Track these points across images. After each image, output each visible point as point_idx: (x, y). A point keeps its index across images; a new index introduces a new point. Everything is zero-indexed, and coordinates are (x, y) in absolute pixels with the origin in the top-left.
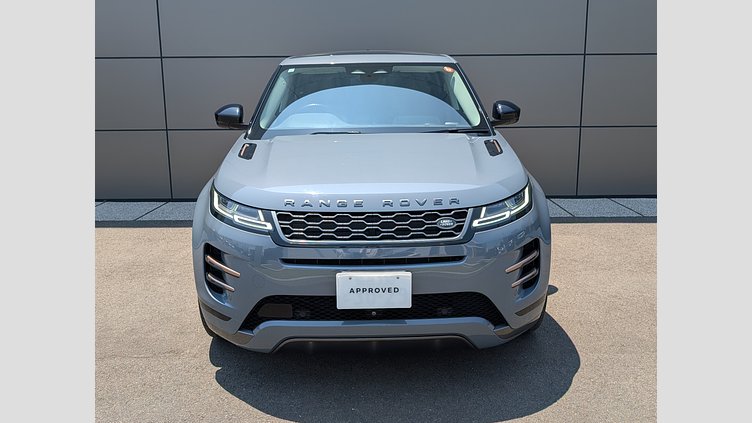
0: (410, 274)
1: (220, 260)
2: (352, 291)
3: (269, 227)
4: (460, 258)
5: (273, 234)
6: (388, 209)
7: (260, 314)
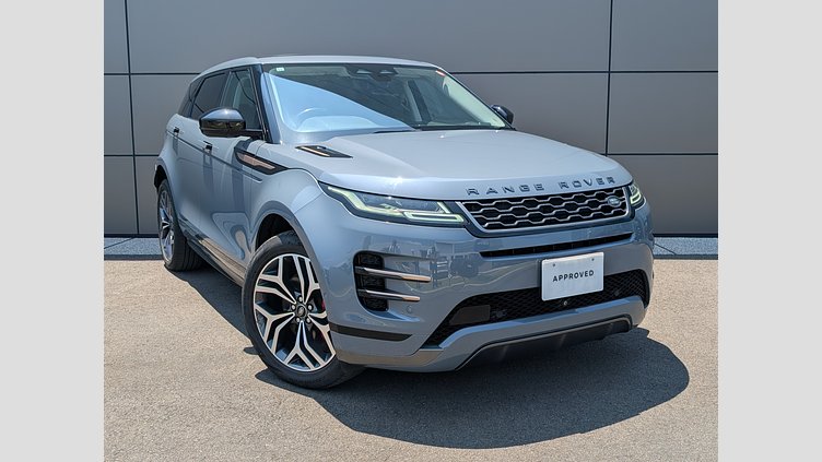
0: (602, 254)
1: (381, 267)
2: (555, 279)
3: (459, 219)
4: (628, 236)
5: (468, 226)
6: (565, 191)
7: (451, 323)
